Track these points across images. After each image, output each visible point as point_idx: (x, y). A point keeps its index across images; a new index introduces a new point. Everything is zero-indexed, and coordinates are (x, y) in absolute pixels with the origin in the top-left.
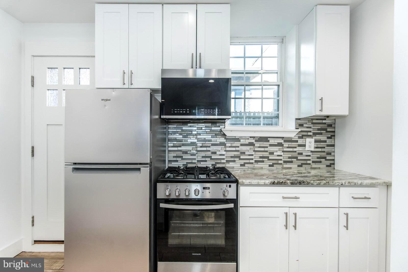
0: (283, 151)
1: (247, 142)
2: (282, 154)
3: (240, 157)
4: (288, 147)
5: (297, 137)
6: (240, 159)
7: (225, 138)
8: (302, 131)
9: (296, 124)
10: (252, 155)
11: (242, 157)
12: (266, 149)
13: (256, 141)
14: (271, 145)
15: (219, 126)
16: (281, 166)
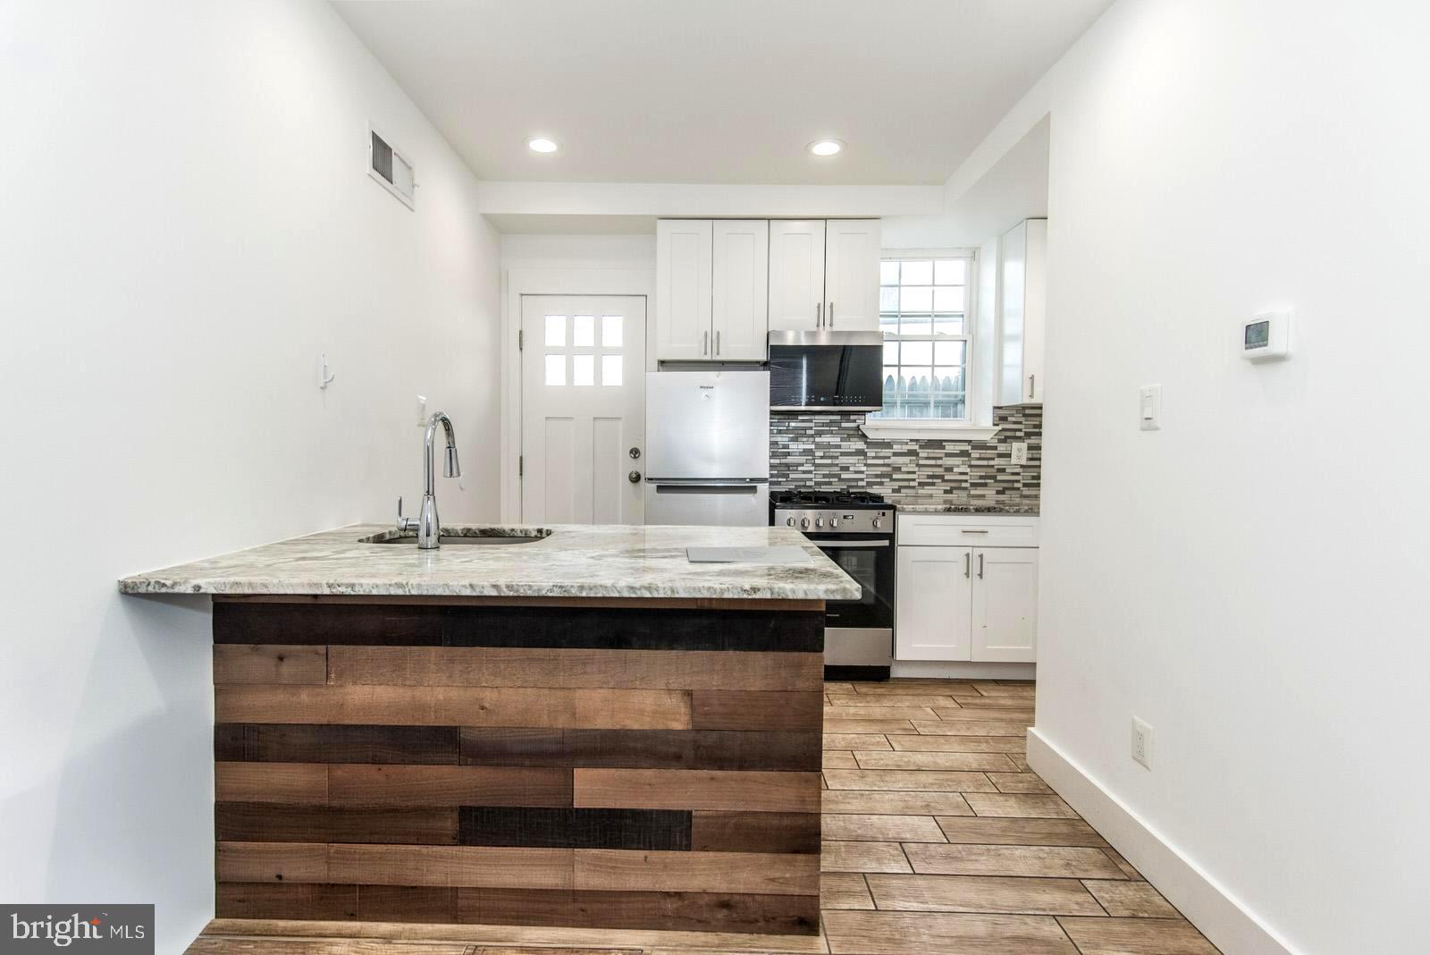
0: (970, 466)
1: (905, 448)
2: (968, 470)
3: (891, 475)
4: (979, 459)
5: (996, 441)
6: (892, 480)
7: (866, 443)
8: (1004, 430)
9: (994, 417)
10: (914, 473)
11: (895, 476)
12: (939, 462)
13: (921, 447)
14: (948, 455)
15: (855, 421)
16: (967, 492)
